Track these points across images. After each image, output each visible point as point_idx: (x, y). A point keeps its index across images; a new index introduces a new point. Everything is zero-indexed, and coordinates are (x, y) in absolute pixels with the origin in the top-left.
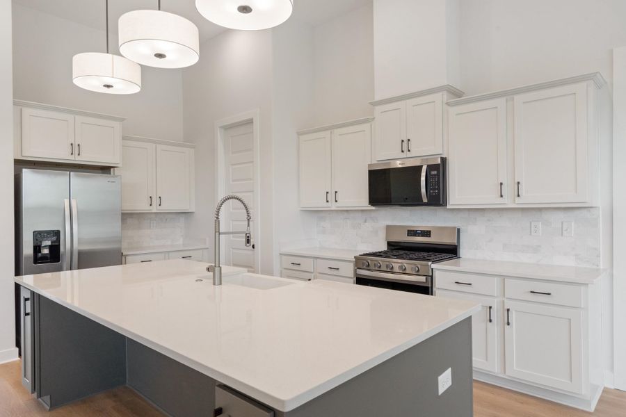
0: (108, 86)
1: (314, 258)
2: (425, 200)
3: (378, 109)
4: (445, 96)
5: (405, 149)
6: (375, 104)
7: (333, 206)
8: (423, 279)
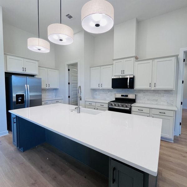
0: (39, 50)
1: (96, 102)
2: (128, 87)
3: (115, 61)
4: (135, 59)
5: (123, 73)
6: (114, 60)
7: (101, 88)
8: (128, 109)
